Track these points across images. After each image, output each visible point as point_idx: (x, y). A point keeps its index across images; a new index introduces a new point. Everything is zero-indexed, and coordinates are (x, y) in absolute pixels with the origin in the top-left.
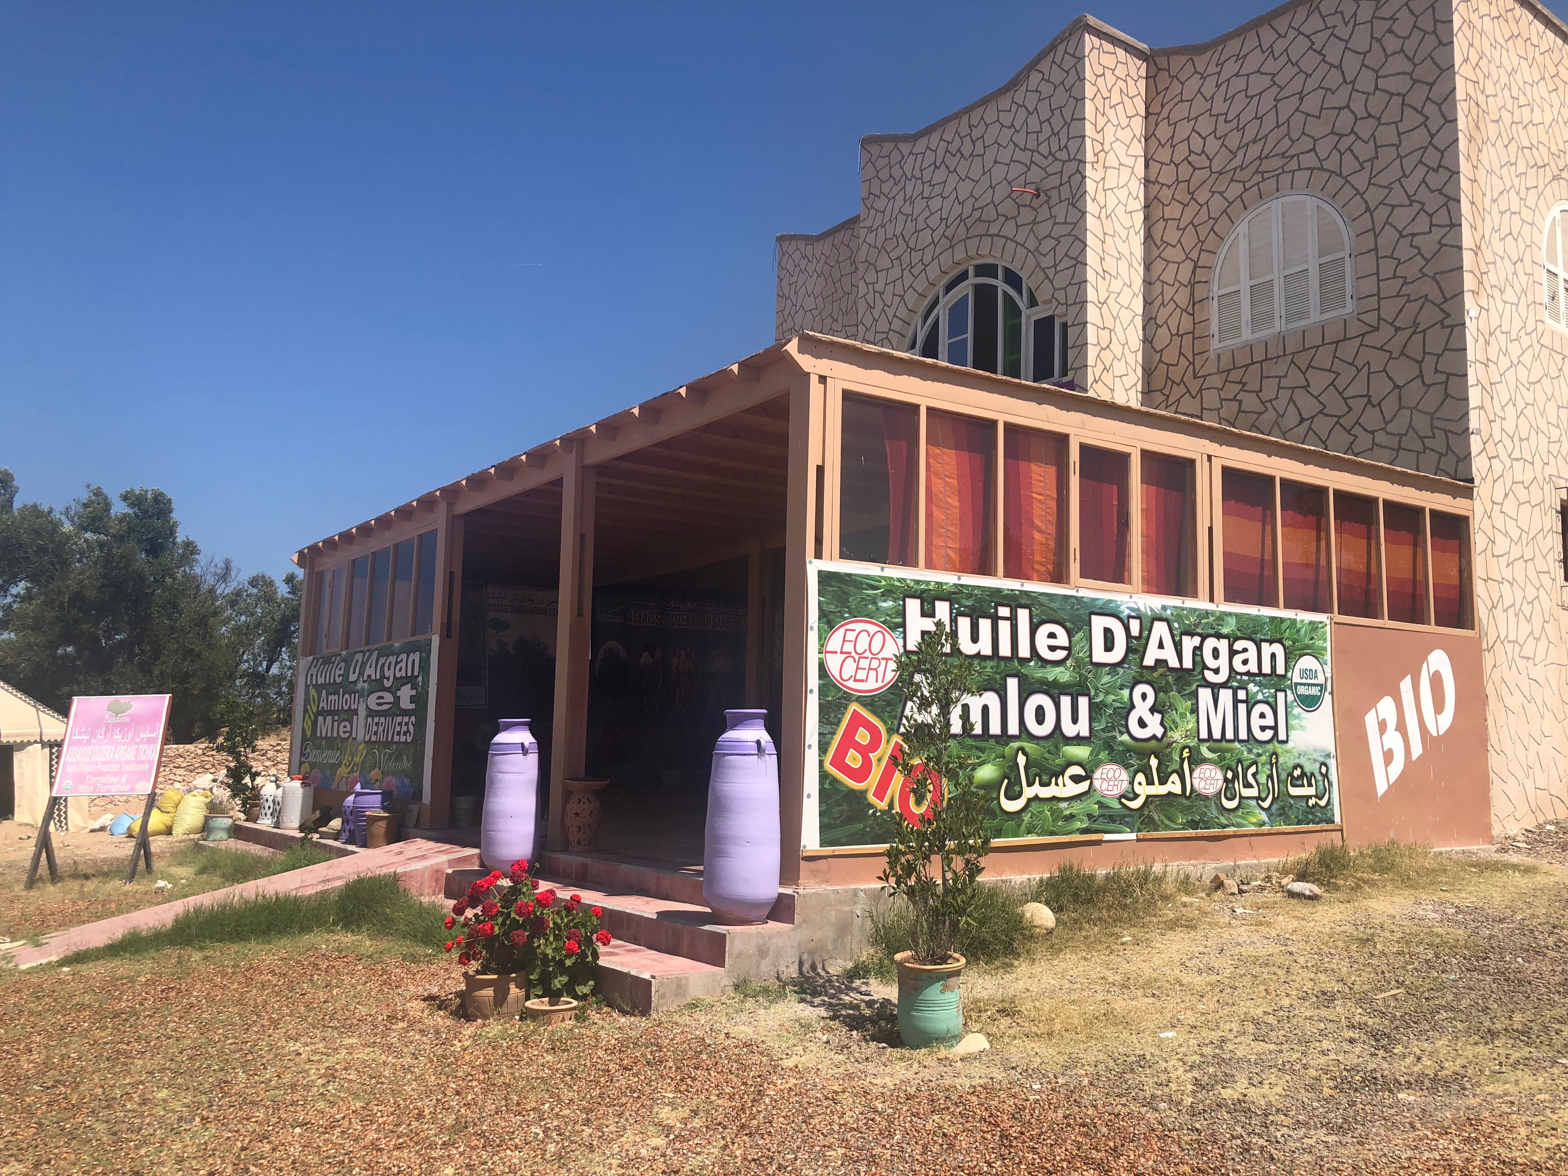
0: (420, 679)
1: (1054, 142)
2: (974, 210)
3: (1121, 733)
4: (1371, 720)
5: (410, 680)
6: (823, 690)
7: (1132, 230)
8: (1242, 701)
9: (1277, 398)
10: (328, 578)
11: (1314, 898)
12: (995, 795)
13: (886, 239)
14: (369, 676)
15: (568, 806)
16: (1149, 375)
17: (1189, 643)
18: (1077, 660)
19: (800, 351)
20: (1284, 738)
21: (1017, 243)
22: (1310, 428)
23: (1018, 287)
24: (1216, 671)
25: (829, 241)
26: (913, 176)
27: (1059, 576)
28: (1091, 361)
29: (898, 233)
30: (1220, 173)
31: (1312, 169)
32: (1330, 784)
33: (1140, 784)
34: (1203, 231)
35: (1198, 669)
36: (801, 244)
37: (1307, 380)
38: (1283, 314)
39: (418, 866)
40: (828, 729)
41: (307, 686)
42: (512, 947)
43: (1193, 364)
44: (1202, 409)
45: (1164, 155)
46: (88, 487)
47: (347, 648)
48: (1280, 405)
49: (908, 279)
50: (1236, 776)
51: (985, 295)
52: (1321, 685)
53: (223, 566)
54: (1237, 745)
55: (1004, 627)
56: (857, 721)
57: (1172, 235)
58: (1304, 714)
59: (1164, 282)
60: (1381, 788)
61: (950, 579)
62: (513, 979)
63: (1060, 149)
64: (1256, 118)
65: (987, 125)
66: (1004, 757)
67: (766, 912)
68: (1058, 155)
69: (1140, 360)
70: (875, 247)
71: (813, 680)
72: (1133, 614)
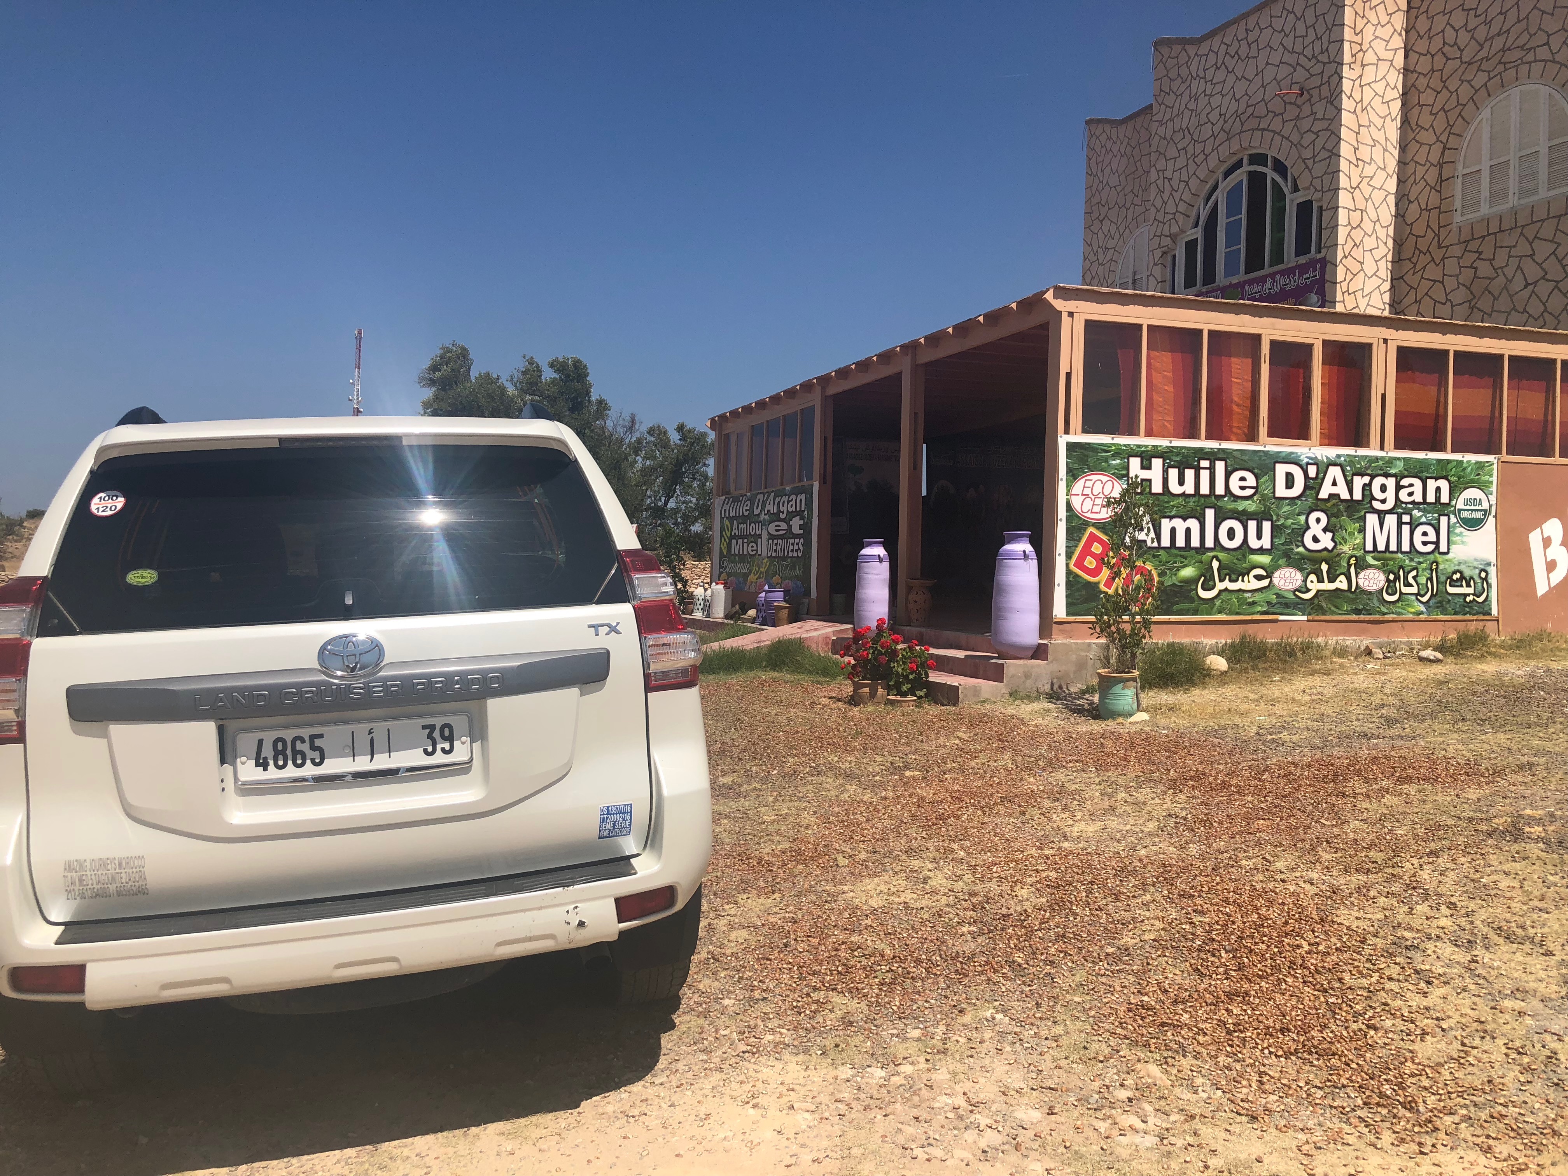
0: (806, 512)
1: (1317, 45)
2: (1248, 106)
3: (1298, 546)
4: (1535, 538)
5: (799, 513)
6: (1069, 519)
7: (1388, 119)
8: (1406, 523)
9: (1507, 265)
10: (733, 439)
11: (1437, 661)
12: (1194, 587)
13: (1174, 132)
14: (769, 511)
15: (910, 597)
16: (1400, 246)
17: (1359, 482)
18: (1263, 495)
19: (1055, 297)
20: (1446, 551)
21: (1283, 137)
22: (1533, 291)
23: (1284, 176)
24: (1384, 501)
25: (1131, 124)
26: (1197, 75)
27: (1252, 437)
28: (1341, 239)
29: (1184, 126)
30: (1470, 63)
31: (1546, 61)
32: (1489, 585)
33: (1312, 582)
34: (1452, 116)
35: (1367, 500)
36: (1107, 127)
37: (1533, 249)
38: (1517, 191)
39: (814, 634)
40: (1072, 543)
41: (722, 518)
42: (879, 666)
43: (1438, 236)
44: (1444, 275)
45: (1421, 46)
46: (524, 357)
47: (750, 490)
48: (1509, 271)
49: (1192, 168)
50: (1397, 578)
51: (1257, 181)
52: (1485, 511)
53: (628, 419)
54: (1400, 555)
55: (1205, 475)
56: (1093, 538)
57: (1426, 119)
58: (1466, 533)
59: (1417, 162)
60: (1542, 588)
61: (1163, 443)
62: (880, 684)
63: (1322, 53)
64: (1501, 13)
65: (1261, 30)
66: (1202, 562)
67: (1030, 653)
68: (1320, 58)
69: (1391, 233)
70: (1165, 138)
71: (1062, 513)
72: (1311, 461)
